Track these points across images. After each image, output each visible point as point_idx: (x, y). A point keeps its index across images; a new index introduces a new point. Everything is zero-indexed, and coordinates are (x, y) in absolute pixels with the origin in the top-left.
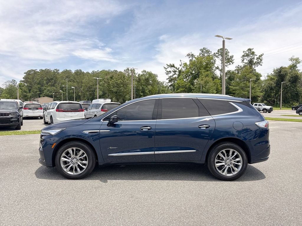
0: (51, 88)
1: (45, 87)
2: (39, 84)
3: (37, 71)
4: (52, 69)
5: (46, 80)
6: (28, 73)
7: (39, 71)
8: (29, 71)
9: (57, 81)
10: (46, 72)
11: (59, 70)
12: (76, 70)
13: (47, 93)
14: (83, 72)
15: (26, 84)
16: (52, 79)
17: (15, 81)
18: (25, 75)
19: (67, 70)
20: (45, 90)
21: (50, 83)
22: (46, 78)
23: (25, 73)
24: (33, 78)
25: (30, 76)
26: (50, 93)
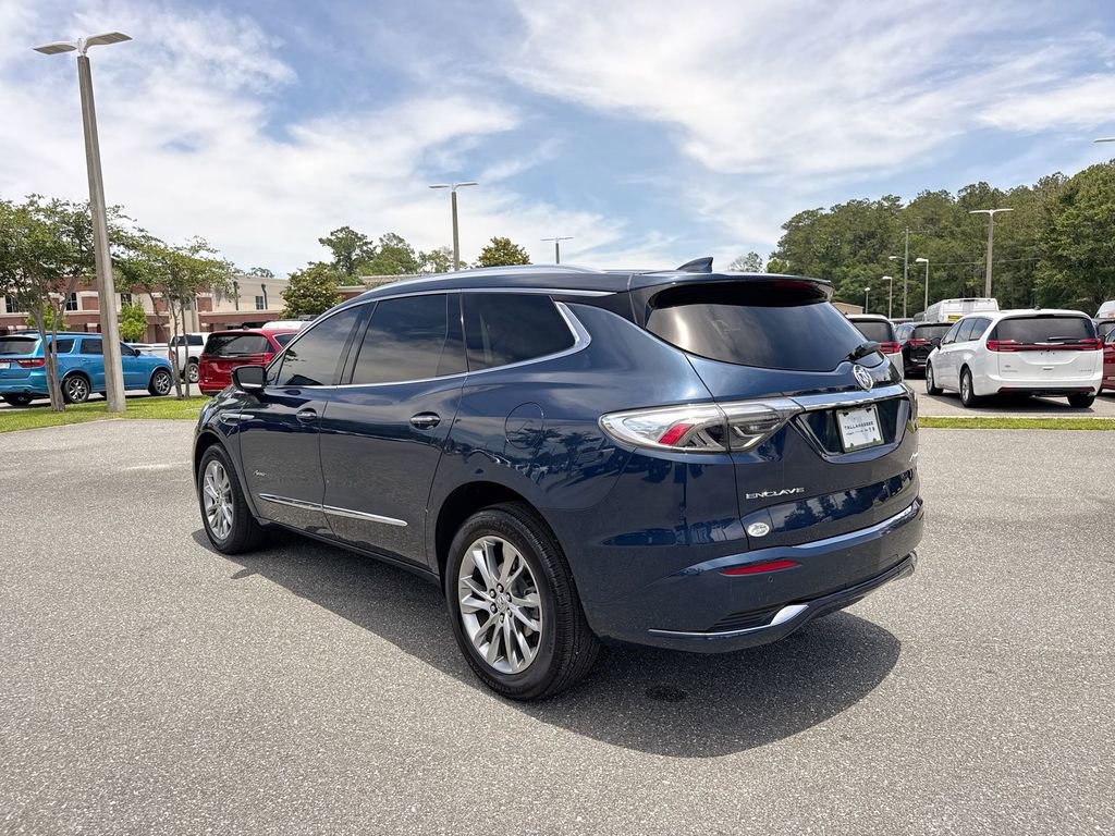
0: (865, 270)
1: (844, 268)
2: (824, 258)
3: (824, 212)
4: (874, 198)
5: (850, 242)
6: (793, 226)
7: (829, 212)
8: (799, 218)
9: (891, 241)
10: (854, 211)
11: (898, 199)
12: (966, 189)
13: (852, 288)
14: (996, 189)
15: (788, 263)
16: (871, 235)
17: (756, 255)
18: (786, 232)
19: (929, 193)
20: (845, 277)
21: (863, 252)
22: (849, 235)
23: (784, 227)
24: (808, 241)
25: (802, 232)
26: (860, 286)
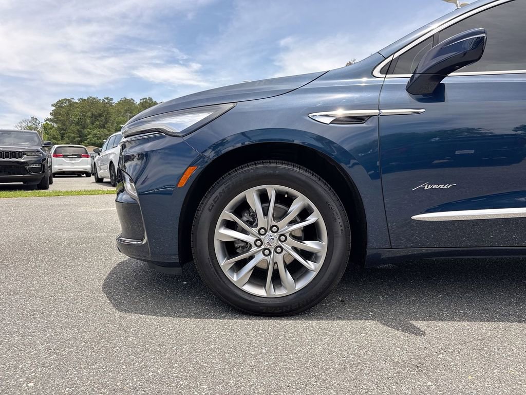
0: (99, 131)
1: (89, 130)
2: (77, 124)
3: (75, 101)
4: (101, 97)
5: (90, 117)
6: (59, 105)
7: (77, 101)
8: (61, 102)
9: (110, 119)
10: (90, 103)
11: (112, 99)
12: (143, 99)
13: (93, 140)
14: (155, 102)
15: (55, 125)
16: (101, 115)
17: (36, 119)
18: (54, 108)
19: (126, 99)
20: (89, 135)
21: (97, 123)
22: (89, 114)
23: (53, 105)
24: (68, 114)
25: (63, 110)
26: (98, 139)
